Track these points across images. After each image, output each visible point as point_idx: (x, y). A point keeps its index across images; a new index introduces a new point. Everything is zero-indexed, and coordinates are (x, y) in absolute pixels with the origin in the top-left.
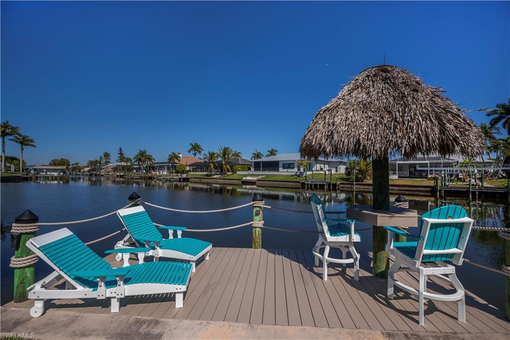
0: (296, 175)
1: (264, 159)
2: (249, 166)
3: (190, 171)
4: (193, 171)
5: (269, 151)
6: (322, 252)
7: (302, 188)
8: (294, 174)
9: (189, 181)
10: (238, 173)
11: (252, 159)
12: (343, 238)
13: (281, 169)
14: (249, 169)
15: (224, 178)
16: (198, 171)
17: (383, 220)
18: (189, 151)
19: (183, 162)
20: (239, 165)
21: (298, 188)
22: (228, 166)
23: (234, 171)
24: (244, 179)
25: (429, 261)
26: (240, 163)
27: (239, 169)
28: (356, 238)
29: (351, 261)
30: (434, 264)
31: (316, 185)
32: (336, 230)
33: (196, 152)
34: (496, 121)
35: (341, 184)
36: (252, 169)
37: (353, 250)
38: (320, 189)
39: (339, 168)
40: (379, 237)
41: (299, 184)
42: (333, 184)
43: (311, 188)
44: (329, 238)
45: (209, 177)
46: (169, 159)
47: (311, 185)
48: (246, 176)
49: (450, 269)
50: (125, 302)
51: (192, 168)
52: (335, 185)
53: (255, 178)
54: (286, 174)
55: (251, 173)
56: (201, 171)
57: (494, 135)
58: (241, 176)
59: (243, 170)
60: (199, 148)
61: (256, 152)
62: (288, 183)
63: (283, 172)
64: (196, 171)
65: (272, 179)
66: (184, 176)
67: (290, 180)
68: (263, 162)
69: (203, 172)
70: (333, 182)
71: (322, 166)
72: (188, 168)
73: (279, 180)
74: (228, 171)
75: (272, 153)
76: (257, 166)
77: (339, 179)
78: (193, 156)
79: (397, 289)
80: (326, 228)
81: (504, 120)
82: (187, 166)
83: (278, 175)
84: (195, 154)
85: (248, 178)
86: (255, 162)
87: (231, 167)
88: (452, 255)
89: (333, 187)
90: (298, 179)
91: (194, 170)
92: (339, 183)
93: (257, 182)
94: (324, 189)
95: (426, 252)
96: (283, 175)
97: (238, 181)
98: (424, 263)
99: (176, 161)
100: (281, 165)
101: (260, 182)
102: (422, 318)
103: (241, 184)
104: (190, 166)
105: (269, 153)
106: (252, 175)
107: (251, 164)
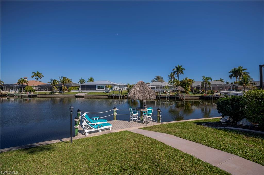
0: (105, 92)
1: (87, 83)
2: (78, 87)
3: (36, 90)
4: (38, 90)
5: (89, 79)
6: (132, 117)
7: (109, 98)
8: (105, 91)
9: (37, 97)
10: (72, 91)
11: (78, 83)
12: (136, 114)
13: (97, 89)
14: (78, 89)
15: (64, 94)
16: (43, 90)
17: (142, 110)
18: (33, 77)
19: (30, 84)
20: (72, 86)
21: (107, 98)
22: (66, 88)
23: (69, 91)
24: (77, 94)
25: (148, 115)
26: (73, 86)
27: (73, 89)
28: (138, 114)
29: (137, 118)
30: (149, 116)
31: (115, 97)
32: (134, 113)
33: (38, 77)
34: (175, 72)
35: (125, 96)
36: (80, 89)
37: (137, 116)
38: (117, 98)
39: (124, 88)
40: (141, 113)
41: (107, 96)
42: (122, 96)
43: (113, 98)
44: (133, 114)
45: (52, 94)
46: (18, 82)
47: (113, 97)
48: (78, 93)
49: (151, 116)
50: (102, 130)
51: (37, 88)
52: (123, 96)
53: (83, 94)
54: (100, 91)
55: (80, 91)
56: (45, 90)
57: (175, 77)
58: (75, 93)
59: (75, 89)
60: (40, 75)
61: (81, 79)
62: (101, 96)
63: (98, 90)
64: (41, 90)
65: (93, 94)
66: (32, 93)
67: (103, 95)
68: (87, 85)
69: (47, 91)
70: (123, 95)
71: (117, 87)
72: (34, 88)
73: (97, 95)
74: (66, 90)
75: (91, 80)
76: (83, 87)
77: (125, 93)
78: (36, 80)
79: (144, 121)
80: (133, 113)
81: (177, 72)
82: (33, 87)
83: (96, 92)
84: (37, 79)
85: (79, 94)
86: (82, 85)
87: (67, 88)
88: (151, 114)
89: (123, 97)
90: (107, 94)
91: (40, 89)
92: (125, 95)
93: (85, 96)
94: (119, 98)
95: (147, 114)
96: (99, 92)
97: (73, 96)
98: (147, 116)
99: (24, 84)
100: (97, 87)
101: (86, 96)
102: (147, 124)
103: (75, 97)
104: (36, 87)
105: (89, 80)
106: (81, 92)
107: (79, 86)
